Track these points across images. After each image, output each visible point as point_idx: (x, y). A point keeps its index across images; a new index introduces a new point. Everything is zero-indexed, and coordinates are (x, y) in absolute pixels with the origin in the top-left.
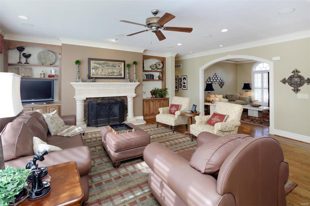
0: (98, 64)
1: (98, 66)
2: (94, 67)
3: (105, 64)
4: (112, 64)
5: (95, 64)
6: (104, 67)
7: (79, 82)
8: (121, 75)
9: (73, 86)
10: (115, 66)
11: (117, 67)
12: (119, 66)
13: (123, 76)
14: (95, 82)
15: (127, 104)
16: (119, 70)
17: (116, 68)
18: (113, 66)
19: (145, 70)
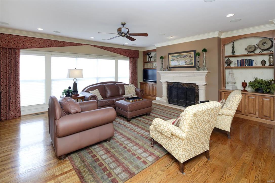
0: (174, 57)
1: (174, 58)
2: (171, 59)
3: (179, 56)
4: (184, 55)
5: (173, 57)
6: (178, 59)
7: (162, 70)
8: (192, 64)
9: (159, 73)
10: (186, 56)
11: (189, 57)
12: (190, 56)
13: (193, 65)
14: (171, 70)
15: (198, 91)
16: (190, 60)
17: (187, 58)
18: (185, 57)
19: (236, 55)
